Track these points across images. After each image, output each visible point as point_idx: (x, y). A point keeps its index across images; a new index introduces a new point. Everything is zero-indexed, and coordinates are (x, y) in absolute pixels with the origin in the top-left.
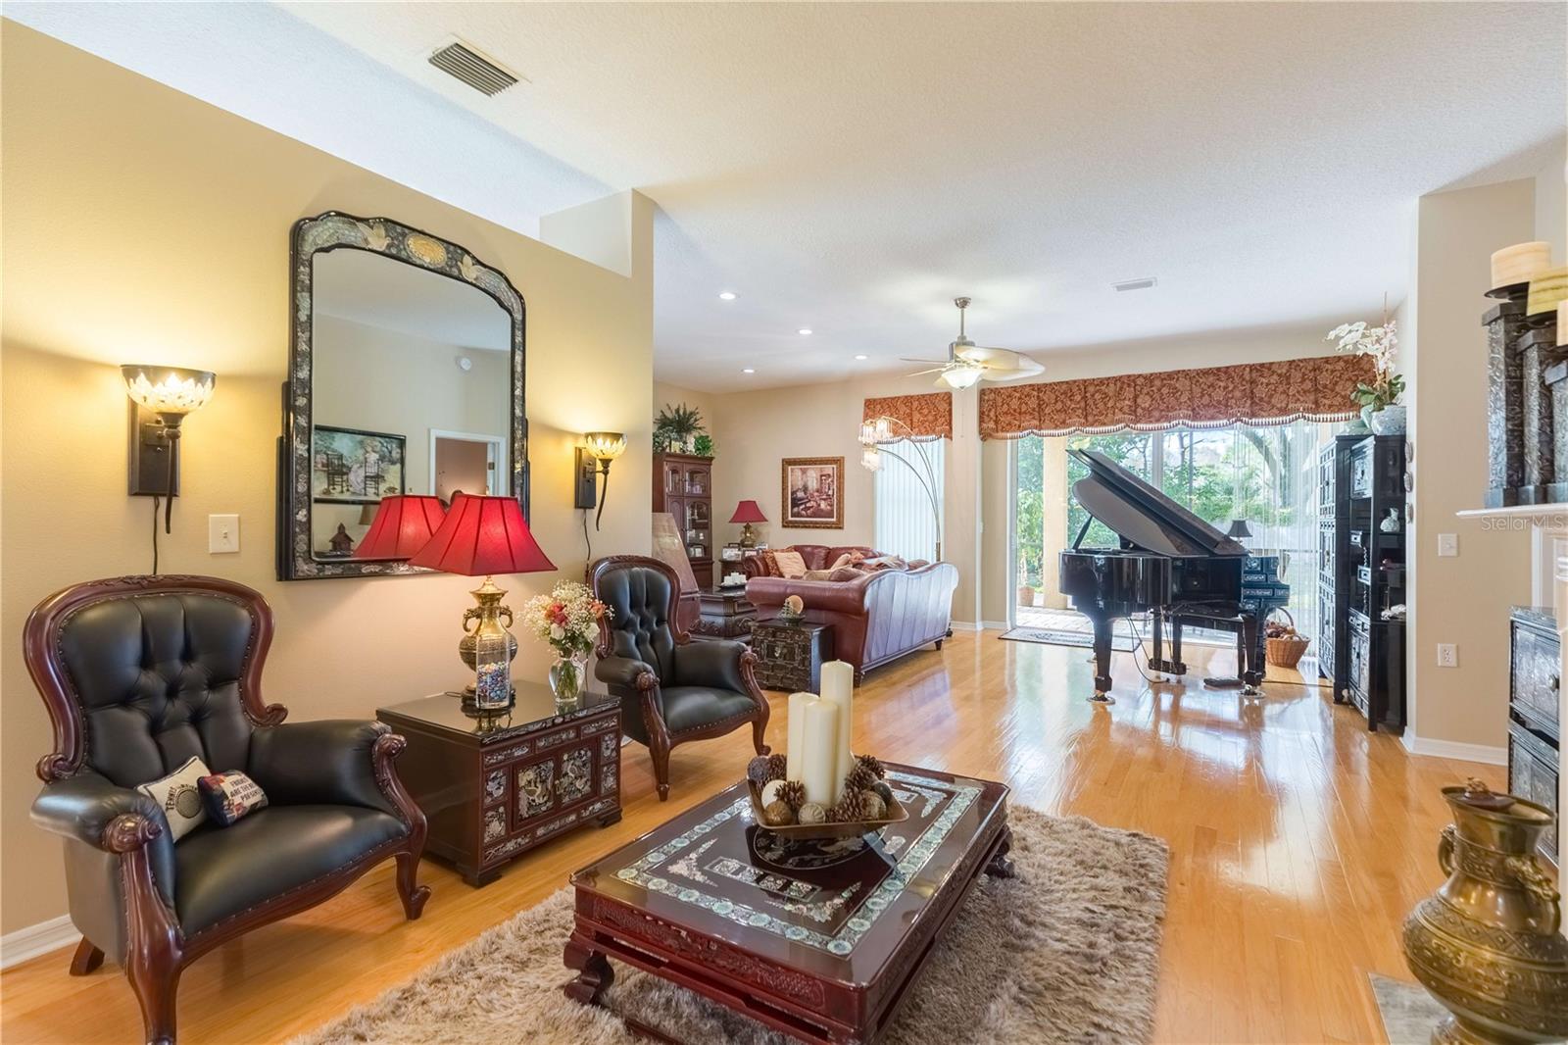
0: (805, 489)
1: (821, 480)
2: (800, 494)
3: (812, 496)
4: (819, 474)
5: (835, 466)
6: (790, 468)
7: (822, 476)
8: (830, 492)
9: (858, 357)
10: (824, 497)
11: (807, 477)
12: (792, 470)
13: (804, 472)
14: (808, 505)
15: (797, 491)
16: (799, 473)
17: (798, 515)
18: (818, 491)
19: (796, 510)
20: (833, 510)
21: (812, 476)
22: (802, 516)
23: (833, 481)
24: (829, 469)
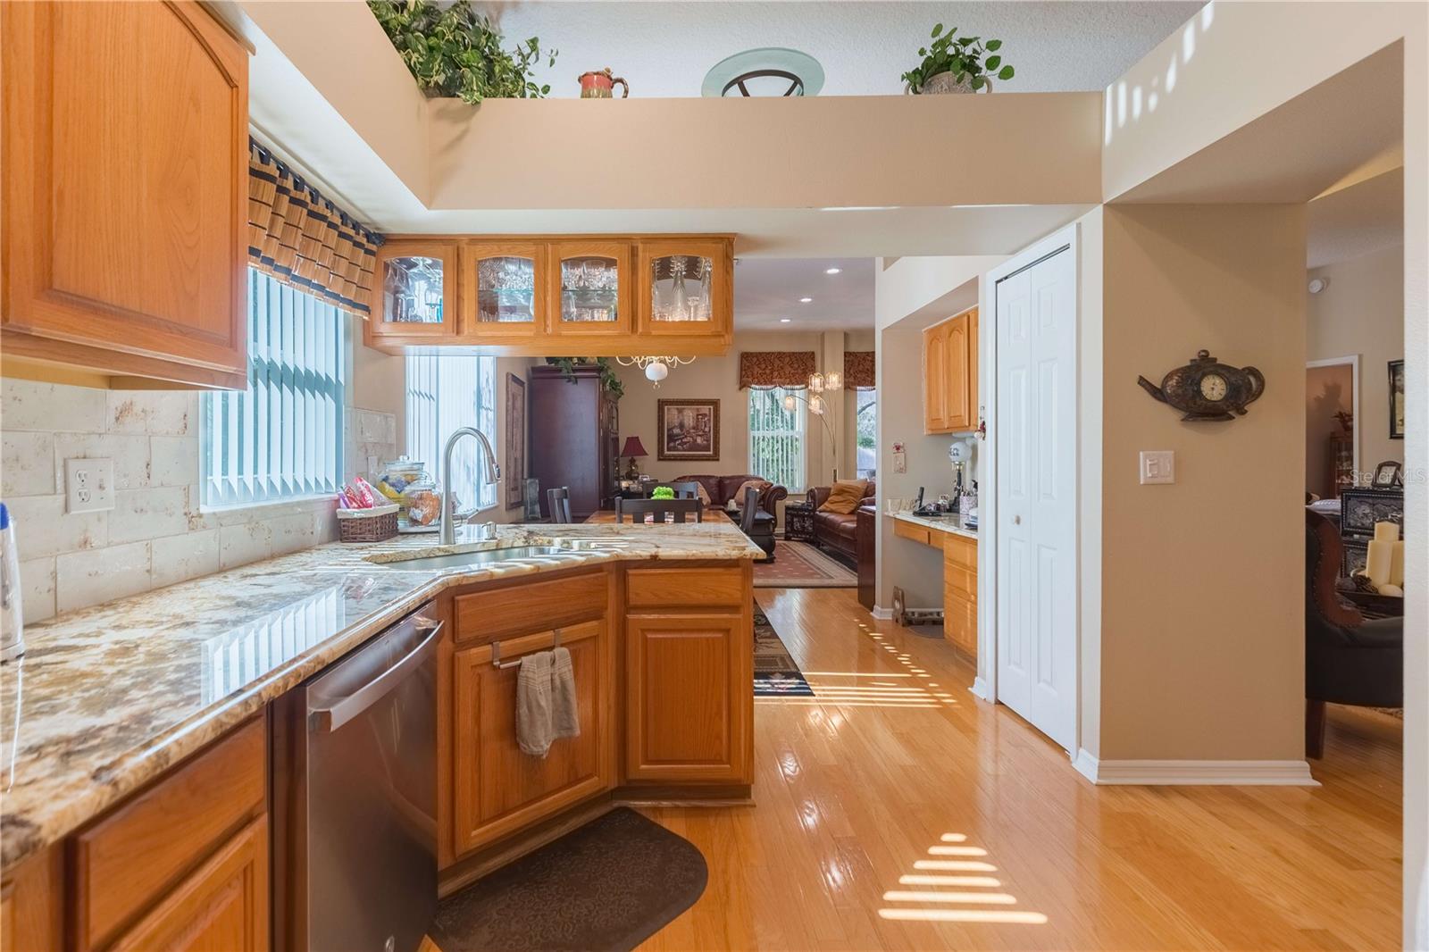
0: (681, 426)
1: (698, 419)
2: (676, 431)
3: (688, 432)
4: (695, 414)
5: (712, 407)
6: (666, 407)
7: (698, 415)
8: (707, 429)
9: (783, 321)
10: (700, 433)
11: (683, 416)
12: (668, 409)
13: (680, 411)
14: (685, 440)
15: (674, 428)
16: (676, 412)
17: (675, 449)
18: (694, 428)
19: (672, 444)
20: (710, 445)
21: (689, 416)
22: (678, 450)
23: (709, 420)
24: (705, 409)
